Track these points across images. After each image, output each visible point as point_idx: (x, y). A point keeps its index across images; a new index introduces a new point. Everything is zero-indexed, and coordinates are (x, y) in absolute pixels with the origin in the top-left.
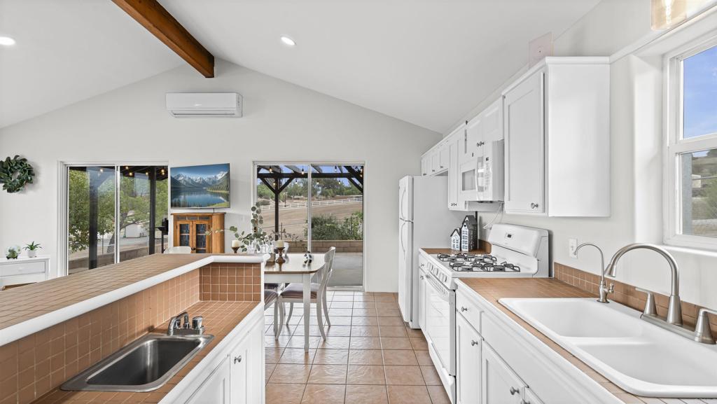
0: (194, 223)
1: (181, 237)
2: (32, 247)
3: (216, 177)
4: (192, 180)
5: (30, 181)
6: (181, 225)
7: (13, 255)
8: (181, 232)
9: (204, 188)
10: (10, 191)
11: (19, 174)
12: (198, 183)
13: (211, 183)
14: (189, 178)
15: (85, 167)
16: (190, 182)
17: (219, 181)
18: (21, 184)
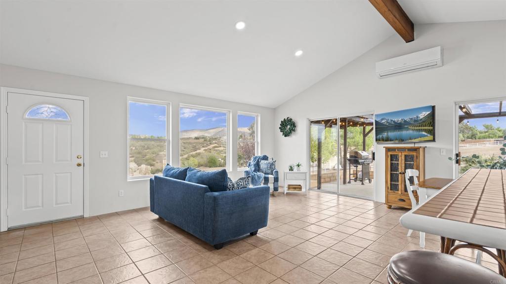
0: (403, 153)
1: (392, 164)
2: (298, 166)
3: (417, 117)
4: (394, 122)
5: (294, 130)
6: (391, 155)
7: (291, 169)
8: (391, 160)
9: (406, 126)
10: (285, 136)
11: (289, 126)
12: (400, 123)
13: (412, 122)
14: (391, 120)
15: (320, 121)
16: (392, 123)
17: (421, 119)
18: (291, 132)
